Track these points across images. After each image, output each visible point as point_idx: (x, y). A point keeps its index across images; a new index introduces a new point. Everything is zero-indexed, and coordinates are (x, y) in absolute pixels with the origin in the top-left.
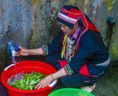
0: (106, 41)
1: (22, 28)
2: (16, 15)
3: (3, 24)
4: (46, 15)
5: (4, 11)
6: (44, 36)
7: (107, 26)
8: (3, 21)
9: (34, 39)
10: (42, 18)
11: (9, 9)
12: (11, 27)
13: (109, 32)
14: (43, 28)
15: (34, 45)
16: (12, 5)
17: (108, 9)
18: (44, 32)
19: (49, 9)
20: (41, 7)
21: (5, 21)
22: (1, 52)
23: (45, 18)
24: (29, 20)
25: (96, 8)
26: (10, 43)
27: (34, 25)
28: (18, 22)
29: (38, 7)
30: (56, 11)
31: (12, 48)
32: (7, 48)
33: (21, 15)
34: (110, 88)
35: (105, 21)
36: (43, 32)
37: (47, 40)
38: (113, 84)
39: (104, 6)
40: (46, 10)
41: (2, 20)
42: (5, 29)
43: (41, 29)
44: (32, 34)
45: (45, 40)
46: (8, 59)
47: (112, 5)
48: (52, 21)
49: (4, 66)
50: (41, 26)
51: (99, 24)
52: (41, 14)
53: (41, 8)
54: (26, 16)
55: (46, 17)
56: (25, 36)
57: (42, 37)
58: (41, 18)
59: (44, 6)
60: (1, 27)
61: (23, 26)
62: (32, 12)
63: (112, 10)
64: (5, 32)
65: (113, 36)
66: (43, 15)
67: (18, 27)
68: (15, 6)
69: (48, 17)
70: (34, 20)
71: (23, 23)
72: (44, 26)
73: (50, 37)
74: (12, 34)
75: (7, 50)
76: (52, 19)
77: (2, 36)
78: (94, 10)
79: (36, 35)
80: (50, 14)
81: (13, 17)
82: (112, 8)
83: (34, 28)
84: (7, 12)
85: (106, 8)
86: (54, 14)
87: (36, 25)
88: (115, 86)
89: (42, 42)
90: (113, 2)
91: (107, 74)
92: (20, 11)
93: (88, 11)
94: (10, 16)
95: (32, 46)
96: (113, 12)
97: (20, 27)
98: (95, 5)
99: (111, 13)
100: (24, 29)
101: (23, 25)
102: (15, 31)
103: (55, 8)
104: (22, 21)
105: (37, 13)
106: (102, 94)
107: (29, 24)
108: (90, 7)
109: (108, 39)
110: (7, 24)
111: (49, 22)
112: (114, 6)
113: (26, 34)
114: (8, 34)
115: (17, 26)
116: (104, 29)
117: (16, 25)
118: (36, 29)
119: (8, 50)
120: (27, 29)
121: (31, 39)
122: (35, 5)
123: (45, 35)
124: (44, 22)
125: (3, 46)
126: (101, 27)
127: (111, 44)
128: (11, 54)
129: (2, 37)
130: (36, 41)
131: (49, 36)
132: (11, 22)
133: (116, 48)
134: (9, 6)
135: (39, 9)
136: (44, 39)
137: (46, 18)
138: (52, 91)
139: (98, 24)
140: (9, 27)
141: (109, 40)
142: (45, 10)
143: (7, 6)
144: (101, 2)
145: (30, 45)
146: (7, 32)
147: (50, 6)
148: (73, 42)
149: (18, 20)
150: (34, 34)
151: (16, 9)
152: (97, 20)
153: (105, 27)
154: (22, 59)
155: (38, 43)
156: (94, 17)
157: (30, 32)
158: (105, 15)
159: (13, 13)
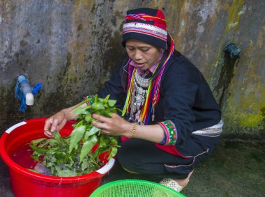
0: (218, 92)
1: (50, 48)
2: (40, 20)
3: (11, 37)
4: (101, 25)
5: (17, 10)
6: (93, 70)
7: (222, 60)
8: (11, 29)
9: (72, 75)
10: (93, 33)
11: (28, 5)
12: (26, 43)
13: (225, 74)
14: (93, 52)
15: (70, 86)
17: (230, 25)
18: (94, 62)
19: (110, 14)
20: (93, 8)
21: (16, 31)
22: (2, 94)
23: (98, 32)
24: (66, 33)
25: (204, 22)
26: (21, 78)
27: (75, 45)
28: (44, 34)
29: (86, 8)
31: (26, 88)
32: (13, 88)
33: (50, 22)
35: (220, 49)
36: (91, 62)
37: (98, 79)
39: (221, 18)
40: (102, 17)
41: (9, 28)
42: (13, 47)
43: (87, 55)
44: (69, 64)
45: (95, 77)
47: (238, 18)
48: (111, 39)
49: (5, 124)
50: (87, 48)
51: (207, 55)
52: (91, 23)
53: (92, 11)
54: (60, 24)
55: (100, 30)
56: (54, 67)
57: (89, 72)
58: (90, 31)
59: (99, 8)
60: (7, 43)
61: (53, 46)
62: (73, 16)
63: (237, 28)
64: (13, 54)
65: (232, 83)
66: (95, 26)
67: (42, 46)
68: (40, 2)
69: (106, 30)
70: (75, 34)
71: (53, 38)
72: (95, 48)
73: (105, 73)
74: (26, 59)
75: (14, 93)
76: (113, 35)
77: (6, 60)
78: (201, 25)
79: (76, 65)
80: (110, 25)
81: (33, 23)
82: (237, 23)
83: (74, 51)
84: (22, 13)
85: (225, 23)
86: (119, 26)
87: (78, 46)
89: (87, 82)
90: (241, 13)
92: (49, 12)
93: (188, 27)
94: (27, 21)
95: (65, 88)
96: (238, 33)
97: (46, 46)
98: (203, 15)
99: (234, 35)
100: (53, 51)
101: (52, 42)
102: (34, 52)
103: (122, 13)
104: (50, 33)
105: (83, 19)
107: (65, 42)
108: (193, 18)
109: (223, 88)
111: (105, 41)
112: (242, 20)
113: (57, 63)
114: (19, 58)
115: (39, 44)
116: (216, 66)
117: (39, 42)
118: (79, 54)
119: (16, 91)
121: (65, 72)
122: (80, 3)
123: (95, 67)
124: (96, 40)
125: (6, 82)
126: (212, 62)
127: (226, 99)
129: (7, 64)
130: (76, 79)
131: (103, 71)
132: (28, 34)
133: (235, 108)
135: (88, 13)
136: (92, 75)
137: (101, 32)
139: (204, 55)
140: (23, 43)
141: (224, 90)
142: (100, 16)
144: (216, 10)
145: (61, 86)
146: (17, 55)
147: (112, 8)
150: (72, 64)
151: (41, 7)
152: (204, 47)
153: (218, 62)
154: (42, 113)
155: (79, 84)
156: (197, 40)
157: (65, 57)
158: (221, 38)
159: (34, 16)
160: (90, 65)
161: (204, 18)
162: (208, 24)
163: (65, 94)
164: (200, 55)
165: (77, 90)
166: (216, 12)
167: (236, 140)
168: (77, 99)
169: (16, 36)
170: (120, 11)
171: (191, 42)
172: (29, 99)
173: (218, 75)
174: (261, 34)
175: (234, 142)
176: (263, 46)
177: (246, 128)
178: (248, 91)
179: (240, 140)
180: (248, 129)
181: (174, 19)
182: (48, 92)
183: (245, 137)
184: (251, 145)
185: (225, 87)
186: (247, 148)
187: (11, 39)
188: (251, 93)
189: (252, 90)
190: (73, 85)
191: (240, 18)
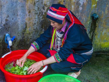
0: (91, 34)
1: (18, 21)
2: (13, 10)
3: (1, 18)
4: (38, 10)
5: (3, 7)
6: (37, 29)
7: (91, 20)
8: (1, 15)
9: (28, 31)
11: (7, 5)
12: (8, 20)
13: (93, 26)
14: (36, 21)
16: (9, 2)
17: (93, 6)
18: (37, 25)
19: (41, 5)
20: (35, 3)
21: (3, 15)
23: (37, 13)
24: (24, 14)
25: (82, 5)
26: (7, 34)
27: (28, 19)
28: (15, 16)
29: (31, 3)
30: (48, 7)
31: (9, 39)
32: (4, 39)
33: (17, 10)
34: (93, 75)
35: (90, 16)
37: (39, 32)
38: (96, 71)
39: (89, 3)
42: (3, 22)
43: (34, 22)
44: (26, 27)
45: (38, 32)
46: (5, 48)
47: (96, 3)
48: (43, 16)
49: (2, 54)
50: (34, 20)
51: (84, 19)
52: (34, 9)
53: (34, 5)
54: (21, 11)
55: (38, 12)
57: (35, 30)
58: (34, 13)
59: (37, 3)
63: (96, 6)
64: (3, 25)
65: (96, 29)
66: (36, 10)
67: (15, 21)
68: (12, 3)
69: (41, 12)
70: (28, 15)
71: (19, 17)
73: (42, 30)
74: (9, 26)
75: (5, 41)
76: (44, 14)
78: (80, 7)
79: (29, 27)
80: (42, 10)
81: (10, 11)
82: (96, 5)
83: (28, 22)
84: (5, 8)
85: (91, 5)
86: (46, 10)
87: (30, 19)
88: (97, 73)
89: (35, 34)
91: (91, 62)
92: (16, 6)
93: (75, 8)
94: (7, 11)
95: (26, 37)
96: (97, 9)
97: (16, 21)
98: (81, 2)
99: (95, 10)
100: (19, 22)
101: (18, 19)
102: (11, 23)
103: (47, 4)
104: (17, 15)
105: (30, 8)
106: (86, 80)
107: (24, 18)
108: (77, 4)
109: (92, 32)
110: (5, 18)
111: (41, 16)
112: (98, 3)
113: (21, 27)
115: (13, 20)
116: (89, 23)
118: (30, 22)
119: (5, 40)
120: (22, 23)
121: (25, 31)
122: (29, 2)
124: (37, 16)
125: (1, 37)
126: (86, 22)
127: (94, 37)
128: (8, 44)
129: (1, 29)
130: (30, 33)
131: (41, 29)
132: (8, 16)
133: (98, 40)
134: (6, 2)
135: (32, 5)
136: (36, 31)
137: (39, 13)
138: (43, 77)
140: (6, 20)
141: (93, 33)
142: (38, 6)
143: (5, 2)
145: (24, 37)
146: (4, 25)
147: (42, 3)
148: (62, 35)
149: (14, 14)
151: (13, 5)
152: (83, 16)
153: (89, 21)
154: (17, 48)
155: (31, 35)
156: (80, 13)
157: (25, 24)
158: (90, 11)
159: (10, 9)
160: (35, 27)
162: (83, 6)
163: (26, 40)
164: (81, 19)
165: (31, 38)
166: (87, 1)
167: (100, 53)
168: (31, 41)
169: (3, 17)
170: (46, 4)
171: (77, 14)
172: (10, 43)
173: (90, 27)
174: (106, 8)
175: (99, 54)
176: (108, 13)
177: (104, 48)
178: (103, 33)
179: (102, 53)
180: (105, 48)
181: (69, 5)
182: (19, 39)
183: (104, 52)
184: (107, 55)
185: (93, 31)
186: (105, 56)
187: (2, 19)
188: (105, 33)
189: (105, 32)
190: (29, 36)
191: (97, 2)
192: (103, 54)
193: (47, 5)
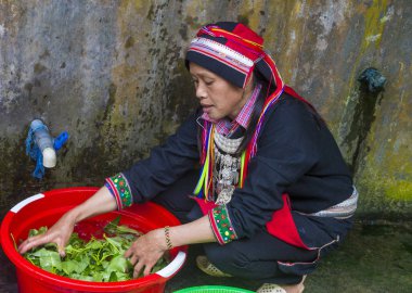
0: (350, 145)
1: (83, 76)
2: (65, 31)
3: (19, 57)
4: (163, 39)
5: (28, 15)
6: (151, 110)
7: (357, 94)
8: (19, 45)
9: (117, 118)
10: (150, 51)
11: (46, 7)
12: (44, 68)
13: (362, 117)
14: (151, 81)
15: (115, 137)
17: (368, 39)
18: (152, 98)
19: (177, 21)
20: (151, 12)
21: (27, 48)
22: (5, 150)
23: (159, 50)
24: (107, 51)
25: (327, 33)
26: (36, 124)
27: (121, 71)
28: (72, 54)
29: (139, 11)
32: (23, 140)
33: (81, 33)
35: (352, 77)
36: (147, 97)
37: (159, 126)
39: (353, 28)
40: (165, 25)
41: (16, 43)
42: (24, 75)
43: (142, 86)
44: (112, 101)
45: (153, 122)
46: (25, 172)
47: (381, 28)
48: (179, 61)
49: (10, 197)
50: (142, 75)
51: (332, 85)
53: (149, 17)
54: (97, 37)
55: (162, 46)
56: (88, 106)
57: (145, 114)
58: (145, 48)
59: (160, 11)
60: (12, 68)
61: (86, 71)
63: (380, 43)
64: (22, 85)
65: (372, 129)
66: (153, 40)
67: (70, 73)
69: (171, 47)
70: (122, 54)
71: (87, 60)
72: (154, 75)
73: (170, 116)
74: (44, 93)
75: (25, 148)
76: (182, 55)
77: (12, 96)
78: (322, 38)
79: (123, 103)
80: (177, 38)
81: (55, 36)
82: (379, 35)
83: (121, 81)
84: (37, 19)
85: (360, 36)
87: (127, 72)
89: (141, 129)
90: (385, 19)
91: (342, 253)
92: (79, 18)
93: (302, 42)
94: (45, 33)
95: (107, 140)
96: (382, 51)
97: (75, 73)
98: (326, 22)
99: (375, 55)
100: (87, 81)
101: (85, 66)
102: (56, 83)
103: (196, 19)
104: (82, 52)
105: (135, 29)
107: (106, 65)
108: (309, 27)
109: (357, 139)
111: (170, 64)
112: (387, 30)
113: (93, 99)
114: (32, 92)
115: (65, 69)
116: (347, 103)
118: (127, 84)
119: (28, 144)
120: (97, 82)
121: (106, 116)
122: (130, 4)
123: (155, 106)
124: (155, 63)
125: (11, 131)
127: (363, 157)
129: (13, 101)
130: (123, 124)
131: (167, 112)
132: (47, 53)
133: (377, 171)
135: (142, 19)
136: (148, 118)
137: (163, 50)
139: (328, 87)
140: (38, 68)
141: (359, 142)
142: (162, 24)
144: (346, 15)
145: (100, 136)
146: (29, 87)
147: (180, 12)
149: (70, 48)
150: (117, 101)
151: (67, 11)
152: (328, 73)
153: (351, 97)
154: (70, 179)
155: (128, 133)
156: (317, 62)
157: (106, 91)
158: (354, 59)
159: (55, 25)
160: (146, 102)
161: (328, 27)
162: (333, 37)
163: (107, 149)
164: (321, 86)
165: (126, 143)
166: (347, 18)
167: (378, 222)
168: (126, 158)
169: (28, 55)
170: (194, 16)
171: (307, 66)
172: (49, 157)
173: (351, 118)
175: (375, 226)
177: (395, 203)
178: (397, 144)
180: (399, 204)
181: (279, 28)
182: (80, 146)
183: (393, 217)
185: (360, 137)
187: (20, 61)
188: (402, 146)
189: (404, 141)
190: (119, 134)
191: (384, 27)
192: (388, 226)
193: (199, 22)
